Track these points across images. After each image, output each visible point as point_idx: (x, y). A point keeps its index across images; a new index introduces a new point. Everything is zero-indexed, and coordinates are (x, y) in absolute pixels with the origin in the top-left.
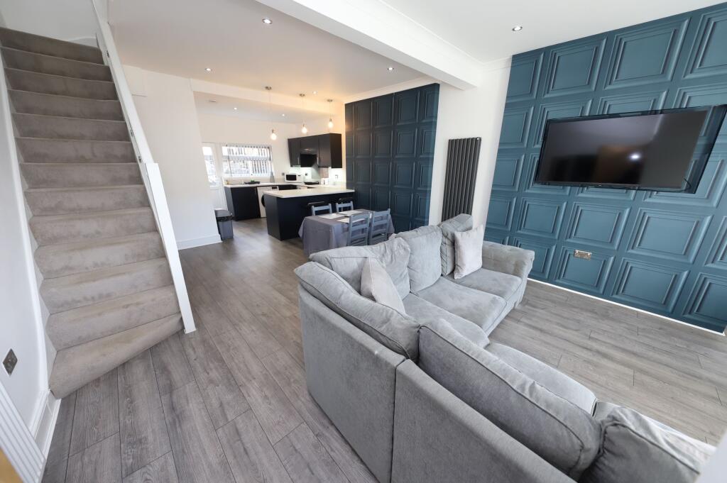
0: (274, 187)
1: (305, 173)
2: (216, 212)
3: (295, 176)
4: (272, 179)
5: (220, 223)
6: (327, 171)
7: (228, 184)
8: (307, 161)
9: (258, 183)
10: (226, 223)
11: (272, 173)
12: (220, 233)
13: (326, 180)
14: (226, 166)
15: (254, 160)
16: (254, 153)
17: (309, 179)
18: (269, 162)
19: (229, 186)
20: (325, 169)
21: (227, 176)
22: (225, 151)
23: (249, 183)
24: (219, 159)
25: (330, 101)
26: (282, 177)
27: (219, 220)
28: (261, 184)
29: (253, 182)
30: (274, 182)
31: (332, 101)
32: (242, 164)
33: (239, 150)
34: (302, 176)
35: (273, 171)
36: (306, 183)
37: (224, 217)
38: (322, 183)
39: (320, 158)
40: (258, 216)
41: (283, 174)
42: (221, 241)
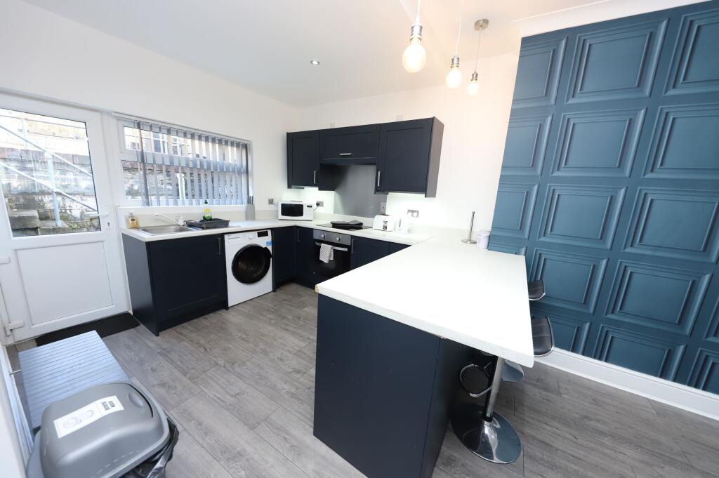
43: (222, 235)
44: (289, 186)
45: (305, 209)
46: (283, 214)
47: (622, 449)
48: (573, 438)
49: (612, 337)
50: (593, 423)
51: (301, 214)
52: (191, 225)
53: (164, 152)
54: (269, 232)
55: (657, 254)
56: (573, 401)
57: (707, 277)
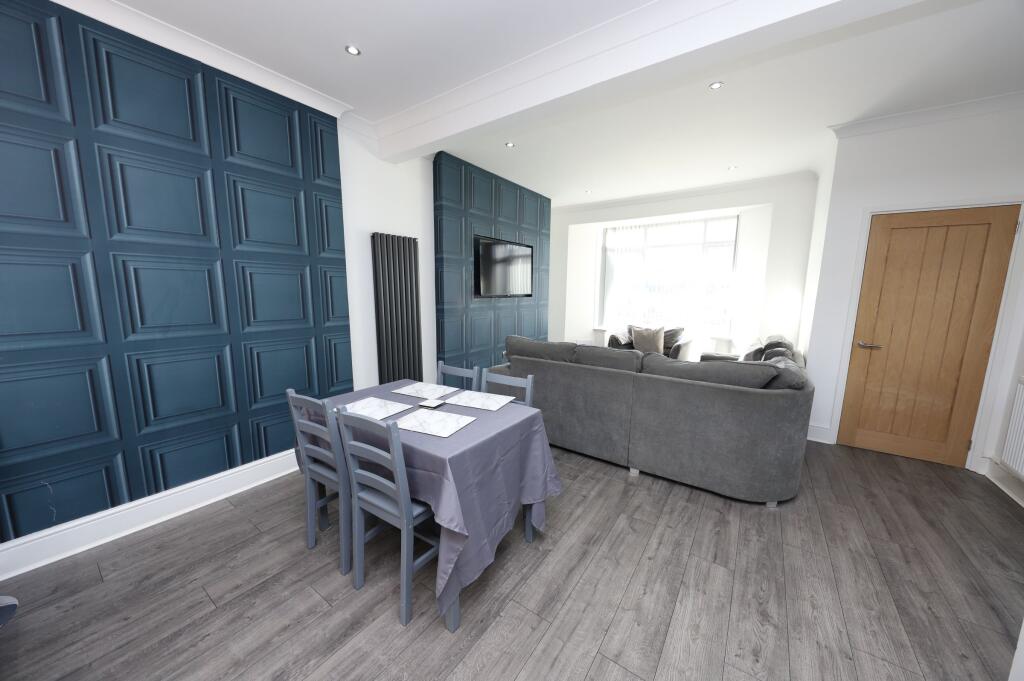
47: (192, 577)
48: (125, 623)
49: (161, 456)
50: (155, 578)
55: (170, 335)
56: (124, 573)
57: (228, 348)
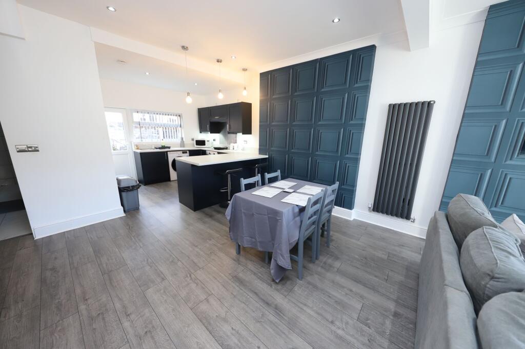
0: (184, 152)
1: (213, 139)
2: (119, 181)
3: (204, 141)
4: (182, 144)
5: (124, 194)
6: (236, 137)
7: (138, 149)
8: (216, 128)
9: (169, 148)
10: (130, 193)
11: (182, 139)
12: (122, 205)
13: (235, 145)
14: (136, 132)
15: (165, 127)
16: (165, 120)
17: (218, 145)
18: (180, 128)
19: (139, 151)
20: (233, 136)
21: (138, 141)
22: (137, 117)
23: (160, 148)
24: (129, 124)
25: (245, 70)
26: (192, 142)
27: (121, 190)
28: (171, 149)
29: (163, 147)
30: (184, 147)
31: (246, 70)
32: (153, 130)
33: (150, 116)
34: (210, 141)
35: (183, 136)
36: (216, 148)
37: (129, 187)
38: (231, 148)
39: (230, 125)
40: (167, 179)
41: (193, 140)
42: (123, 215)
43: (167, 152)
44: (201, 132)
45: (206, 142)
46: (197, 144)
51: (204, 145)
52: (157, 148)
53: (153, 120)
54: (188, 152)
